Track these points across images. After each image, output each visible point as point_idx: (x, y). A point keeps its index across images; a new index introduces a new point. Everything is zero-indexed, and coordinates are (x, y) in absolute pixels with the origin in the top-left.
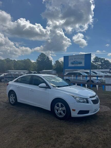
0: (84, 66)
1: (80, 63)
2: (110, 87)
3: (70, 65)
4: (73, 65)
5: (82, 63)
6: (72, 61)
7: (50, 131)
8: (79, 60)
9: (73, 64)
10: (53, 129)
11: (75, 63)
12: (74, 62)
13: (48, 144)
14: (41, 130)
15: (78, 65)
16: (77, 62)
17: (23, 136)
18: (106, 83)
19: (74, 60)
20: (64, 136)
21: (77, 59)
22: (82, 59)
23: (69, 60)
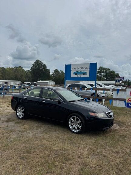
0: (89, 77)
2: (118, 101)
3: (73, 76)
4: (76, 76)
6: (75, 71)
7: (53, 156)
8: (83, 70)
9: (76, 74)
10: (56, 153)
11: (78, 73)
13: (51, 173)
14: (42, 155)
15: (81, 76)
16: (81, 72)
17: (20, 163)
18: (114, 97)
19: (77, 70)
20: (70, 162)
21: (81, 68)
22: (86, 68)
23: (71, 69)
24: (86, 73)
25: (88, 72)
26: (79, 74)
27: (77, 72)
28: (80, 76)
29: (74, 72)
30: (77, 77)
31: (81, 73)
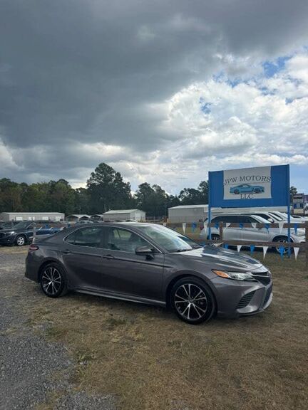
0: (270, 197)
1: (259, 190)
3: (228, 196)
4: (238, 197)
5: (263, 191)
6: (235, 185)
8: (253, 183)
9: (236, 192)
11: (243, 190)
12: (241, 186)
15: (251, 196)
16: (249, 186)
19: (238, 182)
21: (248, 178)
22: (263, 178)
23: (224, 182)
24: (263, 188)
25: (267, 186)
26: (245, 192)
27: (239, 186)
28: (247, 195)
29: (231, 189)
30: (240, 198)
31: (250, 189)
